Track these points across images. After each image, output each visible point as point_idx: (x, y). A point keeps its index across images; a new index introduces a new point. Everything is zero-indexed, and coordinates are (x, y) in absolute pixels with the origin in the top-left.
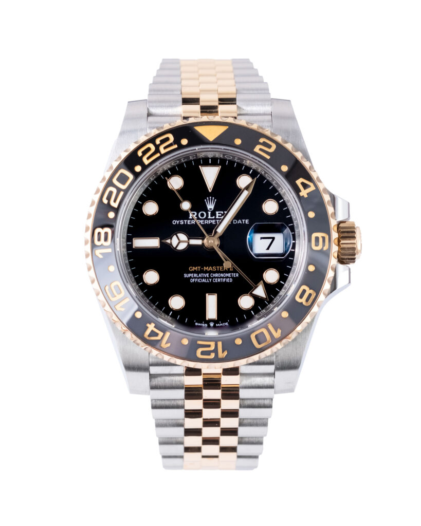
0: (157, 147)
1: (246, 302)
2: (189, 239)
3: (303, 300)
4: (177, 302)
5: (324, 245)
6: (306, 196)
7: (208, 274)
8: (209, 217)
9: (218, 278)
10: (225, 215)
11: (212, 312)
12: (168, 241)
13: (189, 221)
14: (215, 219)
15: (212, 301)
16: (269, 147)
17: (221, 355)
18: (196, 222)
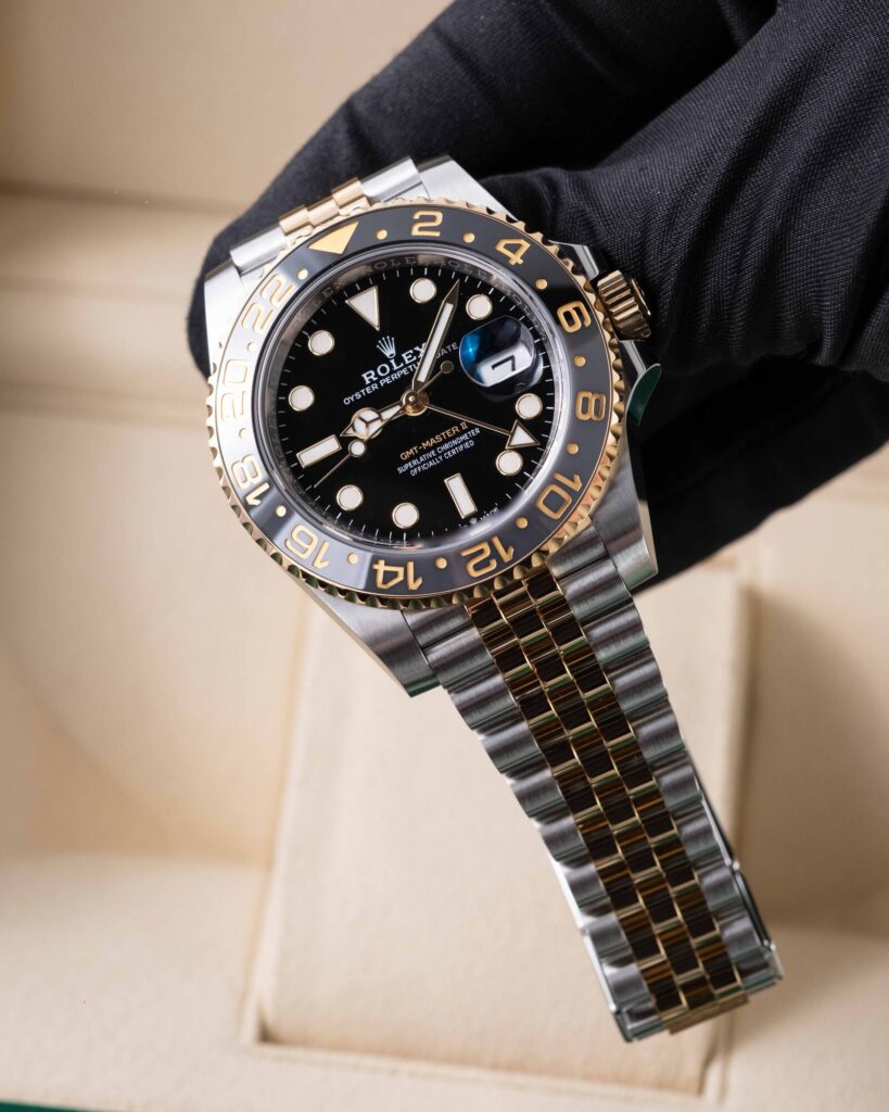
1: (509, 463)
2: (379, 414)
3: (591, 414)
4: (406, 515)
5: (582, 318)
6: (521, 261)
7: (433, 452)
8: (396, 368)
9: (450, 449)
11: (465, 504)
12: (350, 430)
13: (368, 389)
14: (406, 366)
15: (456, 486)
16: (433, 219)
17: (507, 557)
18: (379, 385)
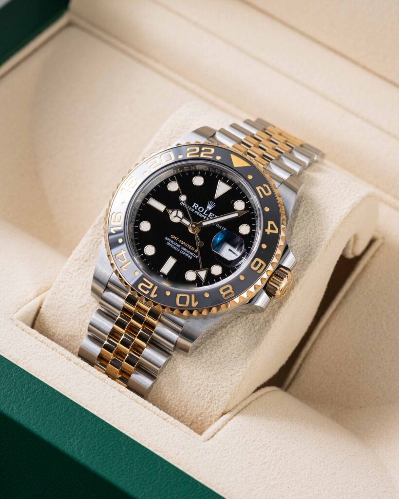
0: (200, 151)
1: (190, 276)
2: (183, 218)
3: (224, 294)
4: (150, 250)
5: (259, 269)
6: (268, 233)
7: (180, 246)
8: (204, 213)
9: (184, 251)
10: (214, 218)
11: (166, 269)
12: (170, 211)
13: (190, 208)
14: (207, 216)
15: (171, 262)
16: (267, 192)
17: (152, 295)
18: (194, 211)
